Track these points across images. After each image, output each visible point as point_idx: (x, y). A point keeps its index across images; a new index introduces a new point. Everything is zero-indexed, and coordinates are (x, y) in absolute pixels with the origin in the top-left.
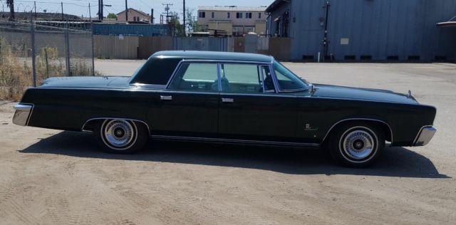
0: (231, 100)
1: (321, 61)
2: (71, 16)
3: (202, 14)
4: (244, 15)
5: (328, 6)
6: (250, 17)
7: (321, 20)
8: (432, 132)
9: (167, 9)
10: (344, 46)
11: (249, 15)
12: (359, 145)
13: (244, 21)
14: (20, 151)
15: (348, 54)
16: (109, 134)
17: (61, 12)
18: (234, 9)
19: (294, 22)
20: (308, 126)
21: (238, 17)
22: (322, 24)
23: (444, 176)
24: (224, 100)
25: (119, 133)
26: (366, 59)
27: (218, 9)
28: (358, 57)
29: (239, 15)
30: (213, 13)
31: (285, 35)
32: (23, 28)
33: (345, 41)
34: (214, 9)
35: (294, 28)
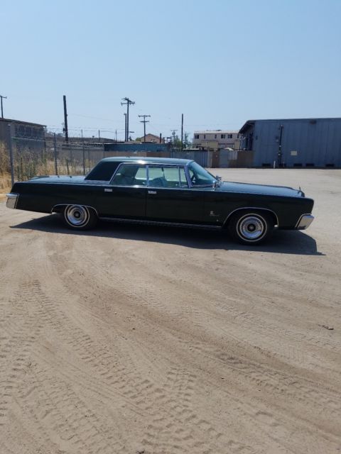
0: (155, 193)
1: (276, 168)
2: (105, 139)
3: (197, 136)
4: (227, 137)
5: (282, 128)
6: (231, 137)
7: (277, 138)
8: (311, 219)
9: (174, 133)
10: (293, 156)
11: (231, 136)
12: (251, 228)
13: (227, 140)
14: (11, 227)
15: (297, 162)
16: (70, 215)
17: (98, 137)
18: (220, 132)
19: (257, 139)
20: (212, 213)
21: (222, 137)
22: (278, 141)
23: (320, 254)
24: (149, 192)
25: (77, 215)
26: (310, 166)
27: (208, 132)
28: (304, 165)
29: (223, 136)
30: (205, 135)
31: (251, 149)
32: (78, 148)
33: (294, 153)
34: (206, 132)
35: (256, 143)
